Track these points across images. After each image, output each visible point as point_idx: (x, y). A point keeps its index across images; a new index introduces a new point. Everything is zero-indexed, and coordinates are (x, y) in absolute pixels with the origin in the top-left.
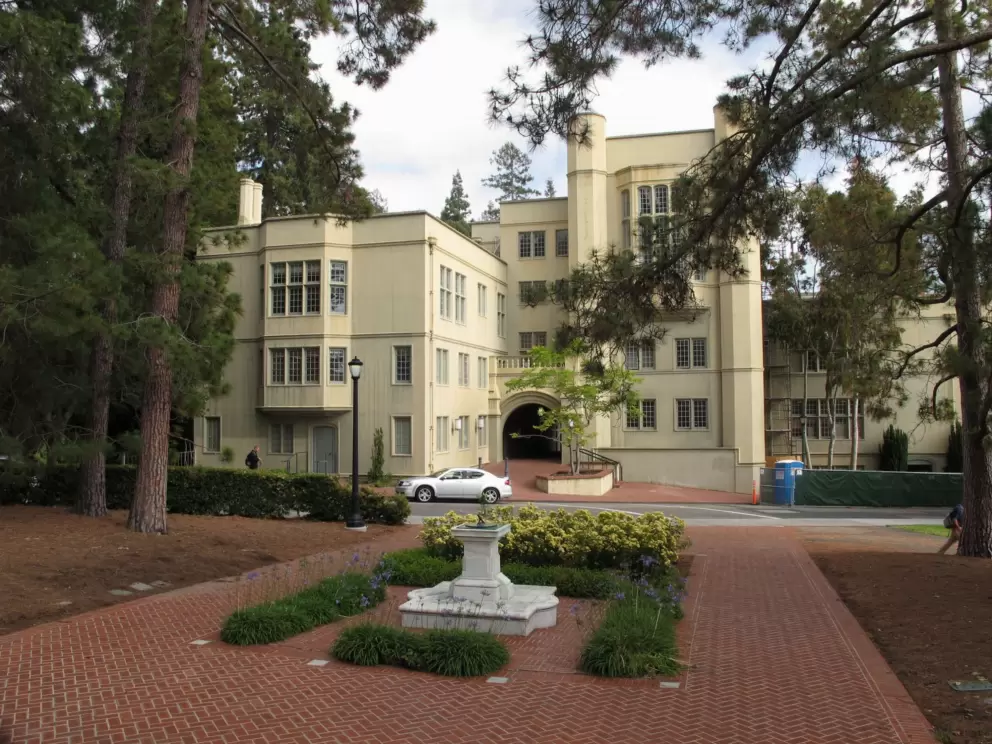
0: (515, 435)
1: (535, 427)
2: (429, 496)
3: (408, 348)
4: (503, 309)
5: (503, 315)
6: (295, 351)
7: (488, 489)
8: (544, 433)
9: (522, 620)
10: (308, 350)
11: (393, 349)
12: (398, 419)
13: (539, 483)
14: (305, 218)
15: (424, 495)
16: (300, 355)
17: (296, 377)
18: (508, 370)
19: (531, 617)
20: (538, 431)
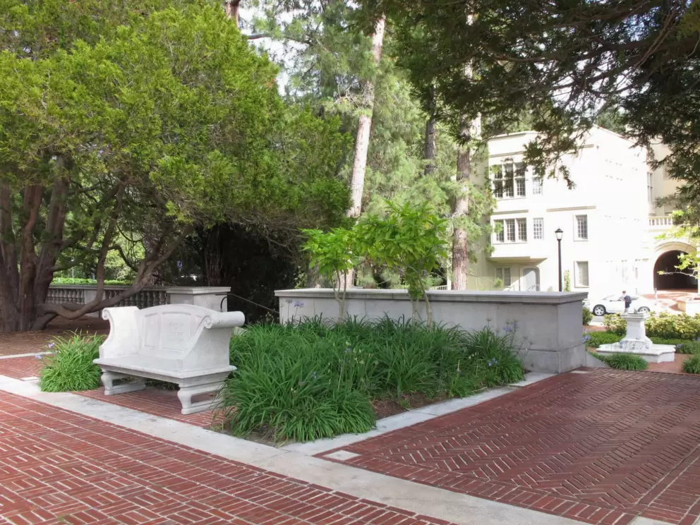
0: (661, 273)
1: (676, 267)
2: (602, 312)
3: (585, 216)
4: (651, 183)
5: (651, 188)
6: (511, 222)
7: (641, 308)
8: (683, 271)
9: (656, 355)
10: (519, 220)
11: (575, 217)
12: (579, 263)
13: (679, 305)
14: (516, 135)
15: (599, 311)
16: (514, 223)
17: (512, 237)
18: (656, 227)
19: (661, 355)
20: (678, 270)
